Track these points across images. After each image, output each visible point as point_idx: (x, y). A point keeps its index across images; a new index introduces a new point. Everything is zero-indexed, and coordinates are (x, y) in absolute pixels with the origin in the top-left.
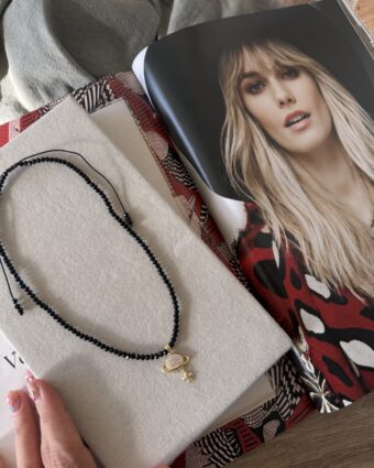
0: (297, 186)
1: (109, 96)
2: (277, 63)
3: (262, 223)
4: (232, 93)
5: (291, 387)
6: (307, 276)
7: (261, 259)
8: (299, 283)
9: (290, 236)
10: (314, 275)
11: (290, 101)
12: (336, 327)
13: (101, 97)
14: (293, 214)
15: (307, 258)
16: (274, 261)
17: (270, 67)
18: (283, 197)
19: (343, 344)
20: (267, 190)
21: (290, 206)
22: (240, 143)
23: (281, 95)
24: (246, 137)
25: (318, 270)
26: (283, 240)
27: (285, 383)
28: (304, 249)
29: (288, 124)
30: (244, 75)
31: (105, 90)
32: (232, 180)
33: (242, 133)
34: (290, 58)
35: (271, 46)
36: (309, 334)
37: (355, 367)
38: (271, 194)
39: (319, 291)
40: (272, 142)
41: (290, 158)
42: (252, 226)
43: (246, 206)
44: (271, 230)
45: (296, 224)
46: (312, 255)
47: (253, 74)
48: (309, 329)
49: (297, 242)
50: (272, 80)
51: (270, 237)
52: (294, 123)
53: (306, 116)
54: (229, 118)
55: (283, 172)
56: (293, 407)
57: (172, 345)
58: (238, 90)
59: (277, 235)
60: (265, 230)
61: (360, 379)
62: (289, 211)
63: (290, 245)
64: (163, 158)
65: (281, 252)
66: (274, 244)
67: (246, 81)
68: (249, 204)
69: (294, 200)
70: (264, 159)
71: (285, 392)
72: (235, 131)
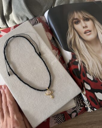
0: (86, 50)
1: (37, 22)
2: (83, 17)
3: (76, 59)
4: (71, 23)
5: (80, 104)
6: (87, 74)
7: (75, 68)
8: (85, 75)
9: (83, 63)
10: (89, 74)
11: (86, 27)
12: (94, 88)
13: (35, 22)
14: (85, 57)
15: (87, 69)
16: (78, 69)
17: (81, 17)
18: (82, 52)
19: (95, 93)
20: (78, 50)
21: (84, 55)
22: (71, 37)
23: (84, 25)
24: (73, 35)
25: (90, 73)
26: (81, 64)
27: (79, 103)
28: (87, 66)
29: (85, 33)
30: (74, 19)
31: (37, 21)
32: (69, 46)
33: (72, 34)
34: (87, 16)
35: (82, 12)
36: (86, 90)
37: (98, 100)
38: (79, 51)
39: (90, 78)
40: (80, 37)
41: (85, 42)
42: (73, 59)
43: (72, 53)
44: (78, 61)
45: (85, 60)
46: (89, 68)
47: (76, 19)
48: (86, 88)
49: (85, 65)
50: (82, 21)
51: (78, 62)
52: (87, 33)
53: (90, 31)
54: (69, 30)
55: (83, 45)
56: (80, 109)
57: (48, 88)
58: (72, 23)
59: (80, 62)
60: (77, 60)
61: (99, 103)
62: (83, 56)
63: (83, 65)
64: (50, 39)
65: (81, 67)
66: (79, 64)
67: (74, 21)
68: (73, 53)
69: (85, 53)
70: (78, 41)
71: (79, 105)
72: (70, 33)
